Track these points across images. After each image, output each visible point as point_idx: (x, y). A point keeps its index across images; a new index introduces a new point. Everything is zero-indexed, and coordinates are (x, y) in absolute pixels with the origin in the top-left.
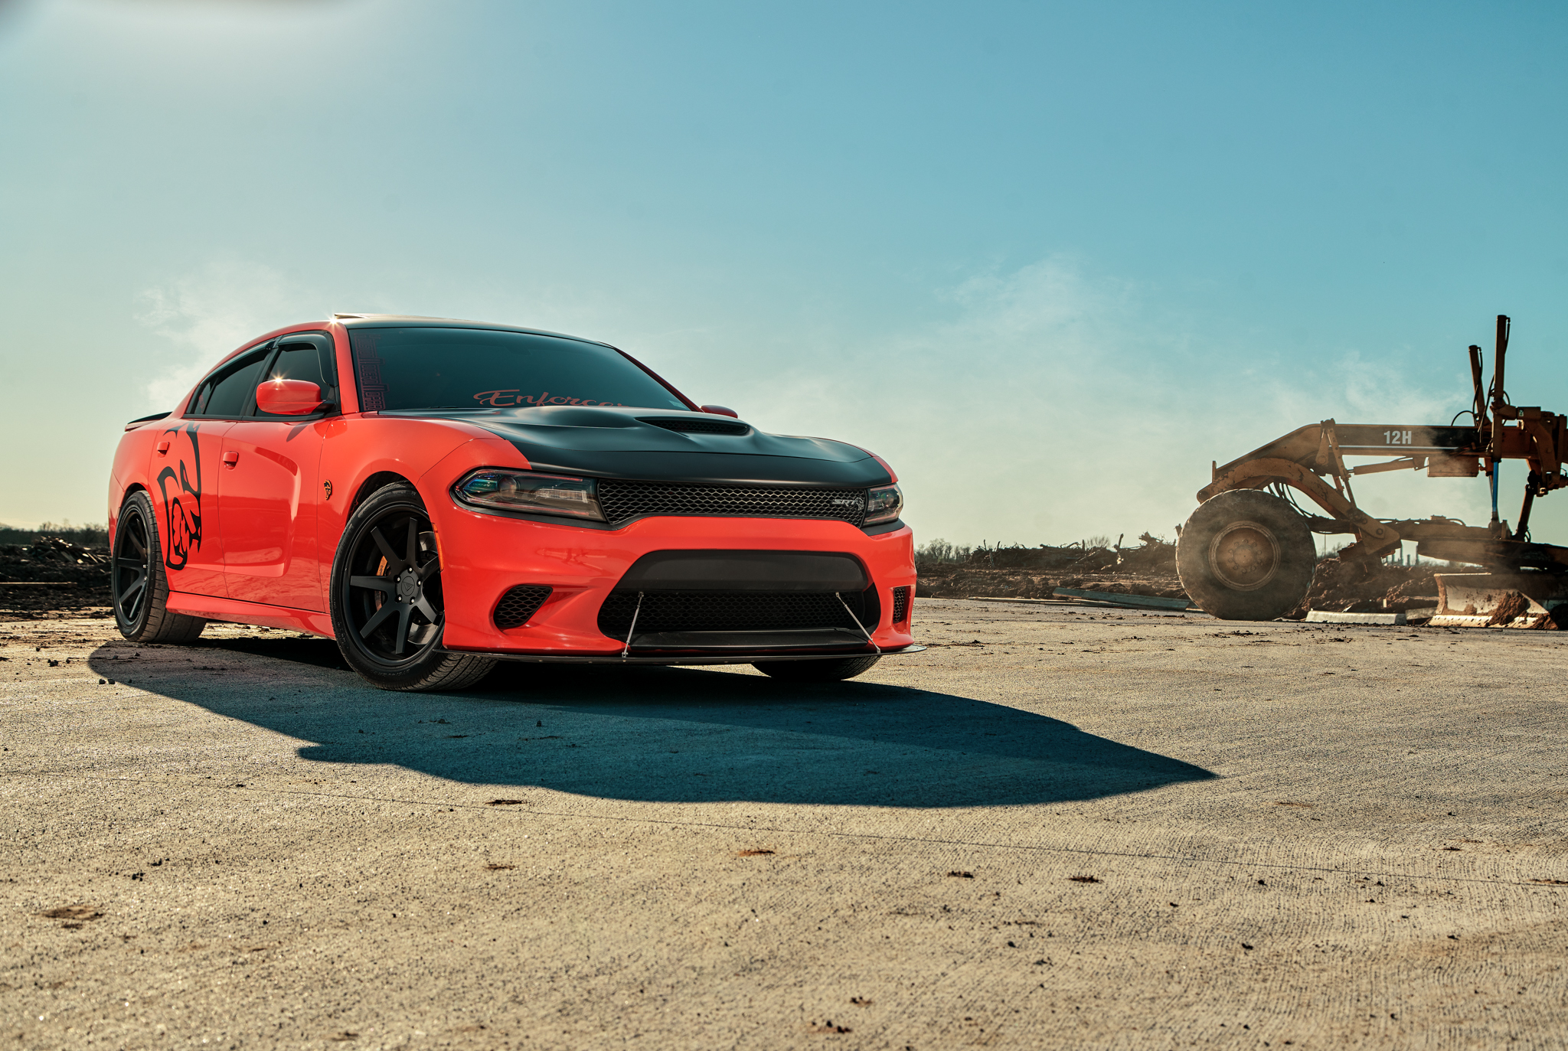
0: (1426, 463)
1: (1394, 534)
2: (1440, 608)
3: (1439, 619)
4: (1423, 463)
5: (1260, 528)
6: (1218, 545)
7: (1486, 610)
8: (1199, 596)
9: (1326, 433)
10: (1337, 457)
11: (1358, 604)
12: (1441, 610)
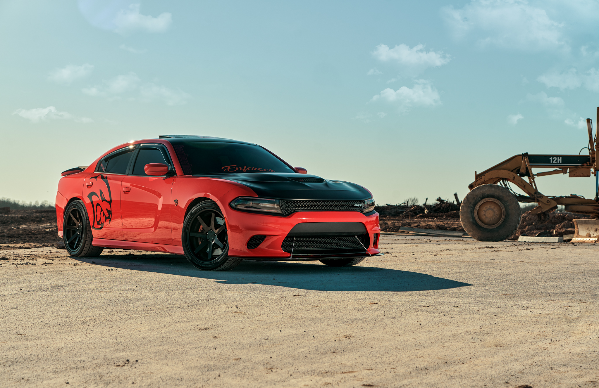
0: (568, 171)
1: (554, 203)
2: (576, 234)
3: (575, 239)
4: (567, 171)
5: (496, 201)
6: (478, 208)
7: (595, 235)
8: (470, 231)
9: (524, 159)
10: (529, 169)
11: (542, 232)
12: (576, 235)
